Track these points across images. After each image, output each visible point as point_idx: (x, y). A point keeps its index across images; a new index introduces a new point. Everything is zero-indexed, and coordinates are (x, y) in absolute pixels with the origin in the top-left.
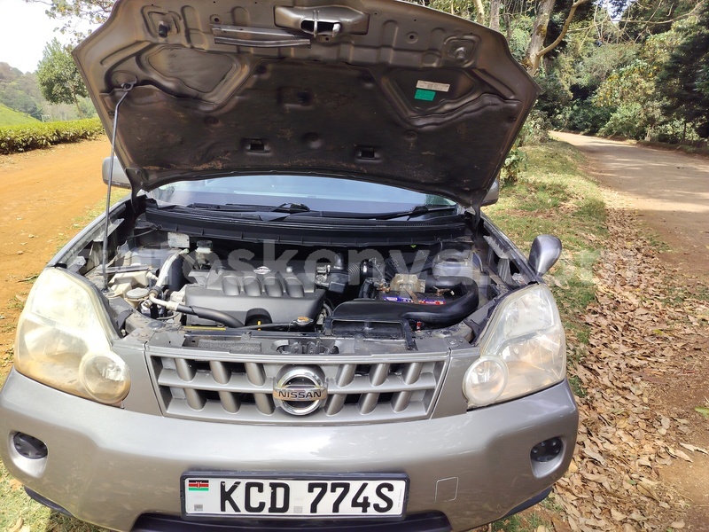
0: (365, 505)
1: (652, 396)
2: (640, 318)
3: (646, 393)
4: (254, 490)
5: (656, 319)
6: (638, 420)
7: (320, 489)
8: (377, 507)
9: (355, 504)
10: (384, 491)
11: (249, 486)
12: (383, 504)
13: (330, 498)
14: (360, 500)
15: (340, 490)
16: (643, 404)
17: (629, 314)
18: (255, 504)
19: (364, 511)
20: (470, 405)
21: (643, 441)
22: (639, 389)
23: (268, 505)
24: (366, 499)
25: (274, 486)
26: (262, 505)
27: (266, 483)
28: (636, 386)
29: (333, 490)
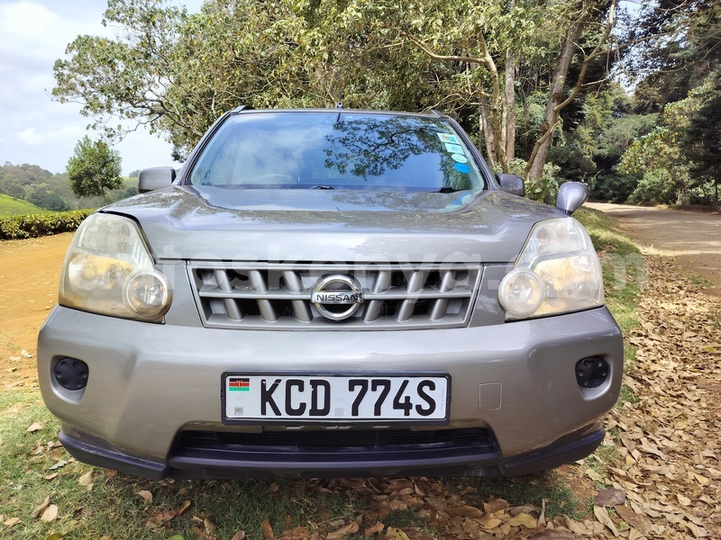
0: (407, 406)
1: (711, 401)
2: (689, 339)
3: (703, 399)
4: (295, 389)
5: (706, 340)
6: (697, 421)
7: (361, 387)
8: (419, 408)
9: (397, 405)
10: (426, 389)
11: (289, 384)
12: (426, 406)
13: (372, 397)
14: (402, 401)
15: (381, 389)
16: (702, 408)
17: (677, 337)
18: (295, 406)
19: (407, 413)
20: (508, 316)
21: (706, 439)
22: (695, 395)
23: (309, 407)
24: (408, 398)
25: (314, 384)
26: (303, 406)
27: (307, 380)
28: (691, 393)
29: (374, 389)
